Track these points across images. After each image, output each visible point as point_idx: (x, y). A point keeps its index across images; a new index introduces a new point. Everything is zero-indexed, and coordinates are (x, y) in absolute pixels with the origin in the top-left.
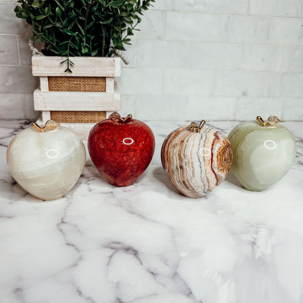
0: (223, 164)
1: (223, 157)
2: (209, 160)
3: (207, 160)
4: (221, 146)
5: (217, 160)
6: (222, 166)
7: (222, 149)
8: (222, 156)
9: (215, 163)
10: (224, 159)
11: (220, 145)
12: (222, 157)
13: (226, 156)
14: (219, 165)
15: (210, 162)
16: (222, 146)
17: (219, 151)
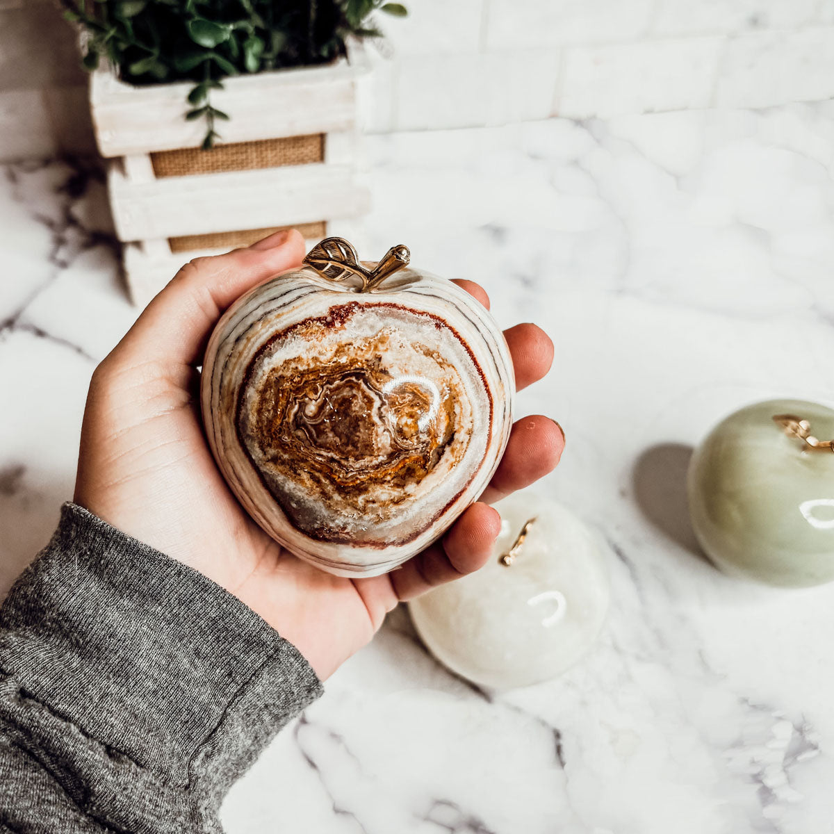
0: (286, 439)
1: (288, 402)
2: (233, 393)
3: (226, 388)
4: (304, 356)
5: (256, 406)
6: (282, 446)
7: (301, 368)
8: (288, 398)
9: (250, 417)
10: (292, 417)
11: (308, 350)
12: (283, 402)
13: (311, 408)
14: (265, 433)
15: (233, 401)
16: (315, 359)
17: (280, 373)
